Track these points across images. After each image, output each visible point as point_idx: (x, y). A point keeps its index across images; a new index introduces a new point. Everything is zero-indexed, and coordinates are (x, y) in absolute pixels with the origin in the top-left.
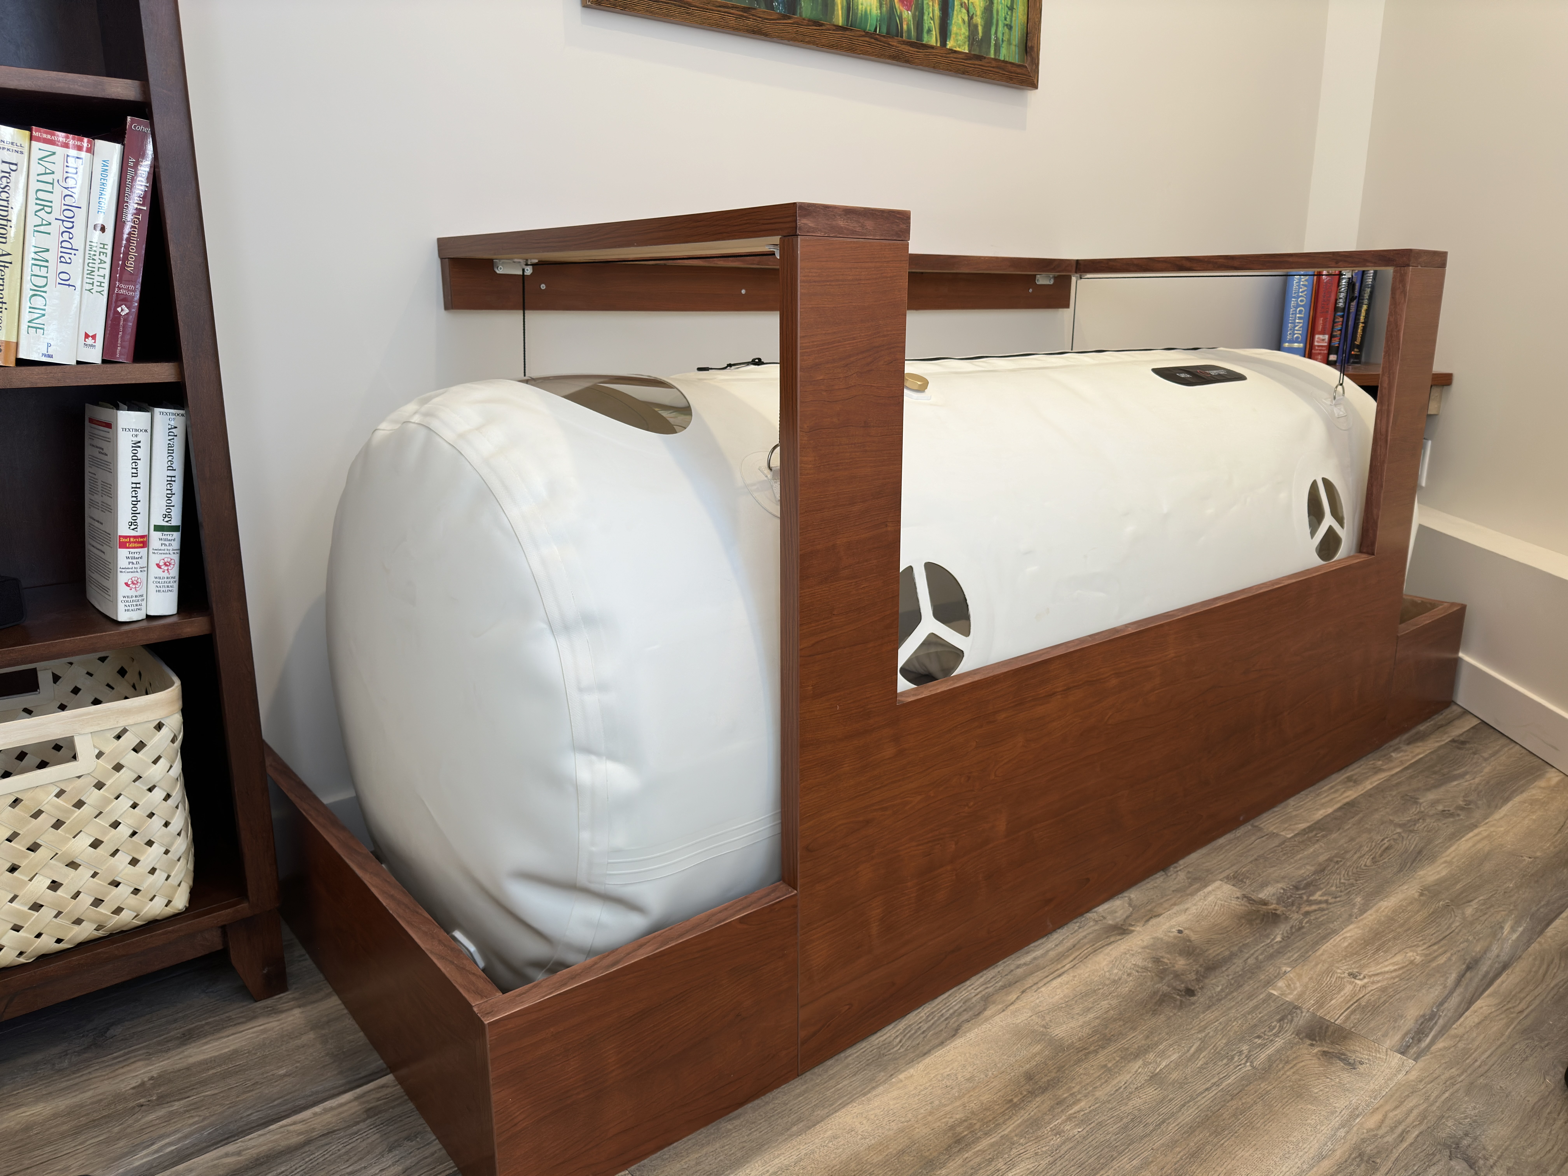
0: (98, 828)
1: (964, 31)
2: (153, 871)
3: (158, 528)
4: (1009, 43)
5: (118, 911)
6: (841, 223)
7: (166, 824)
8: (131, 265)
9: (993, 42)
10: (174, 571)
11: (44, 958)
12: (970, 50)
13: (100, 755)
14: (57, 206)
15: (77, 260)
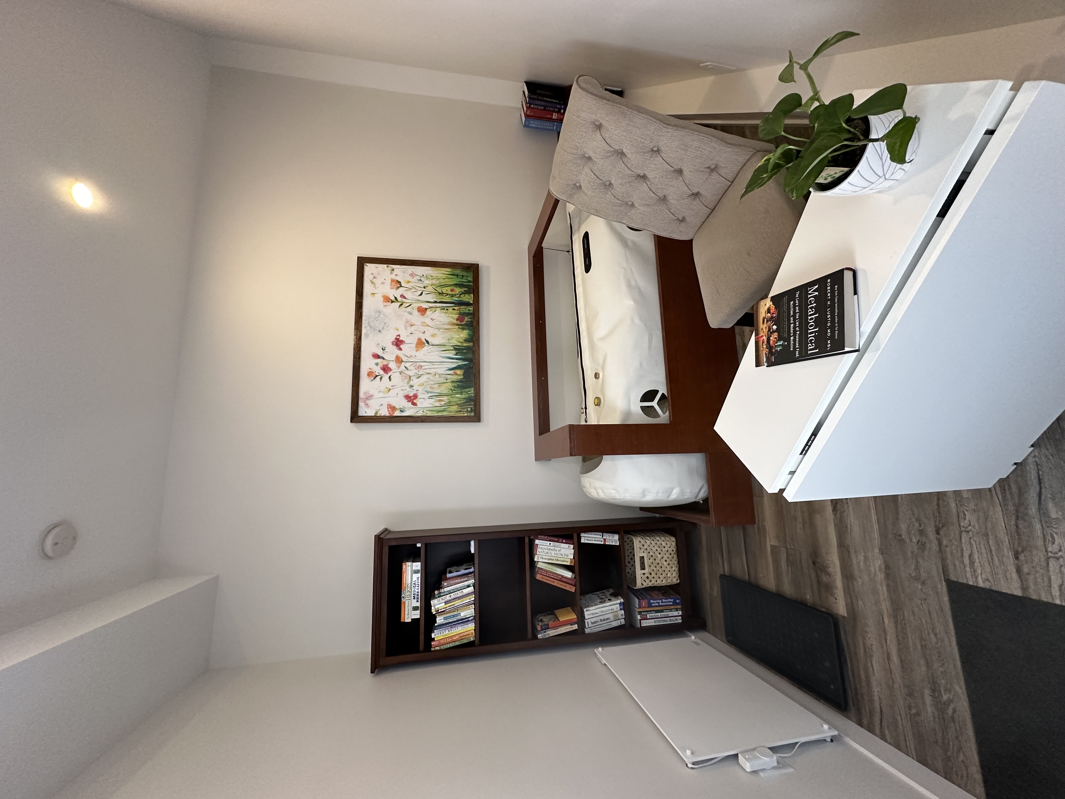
0: (657, 553)
1: (467, 296)
2: (667, 544)
3: (602, 537)
4: (467, 276)
5: (673, 551)
6: (572, 445)
7: (658, 541)
8: (556, 540)
9: (468, 284)
10: (610, 535)
11: (678, 563)
12: (472, 294)
13: (644, 552)
14: (547, 551)
15: (556, 548)
